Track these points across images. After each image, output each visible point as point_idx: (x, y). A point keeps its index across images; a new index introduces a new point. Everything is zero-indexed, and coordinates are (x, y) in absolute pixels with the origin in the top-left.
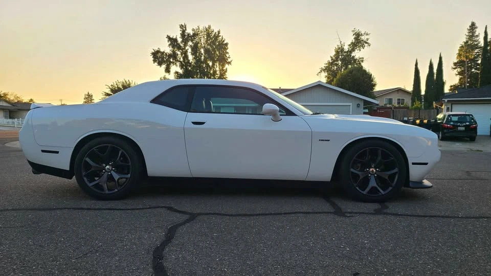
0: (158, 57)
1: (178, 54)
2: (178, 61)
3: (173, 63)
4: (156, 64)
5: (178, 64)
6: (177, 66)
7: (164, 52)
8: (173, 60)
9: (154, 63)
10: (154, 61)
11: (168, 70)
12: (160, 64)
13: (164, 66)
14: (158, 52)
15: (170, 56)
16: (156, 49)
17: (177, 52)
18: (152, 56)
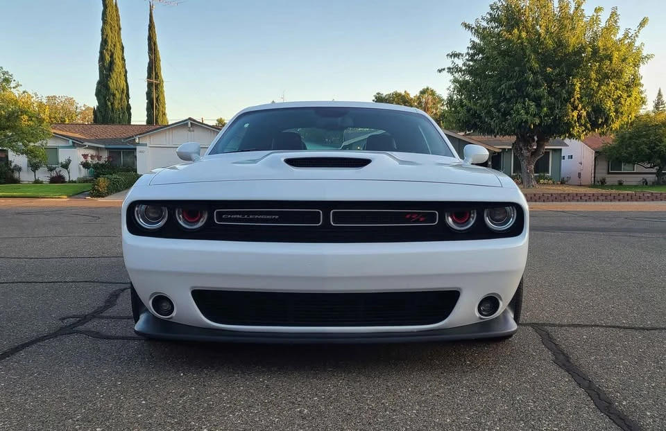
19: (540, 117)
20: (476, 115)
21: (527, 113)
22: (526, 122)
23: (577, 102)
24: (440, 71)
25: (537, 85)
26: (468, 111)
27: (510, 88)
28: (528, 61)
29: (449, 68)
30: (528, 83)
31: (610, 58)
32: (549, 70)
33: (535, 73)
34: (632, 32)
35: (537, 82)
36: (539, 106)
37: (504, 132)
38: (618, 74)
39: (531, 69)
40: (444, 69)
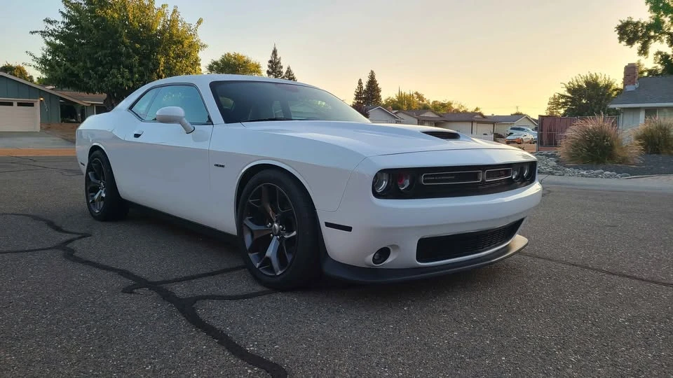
0: (629, 33)
1: (664, 22)
2: (664, 33)
3: (654, 37)
4: (624, 43)
5: (665, 38)
6: (662, 41)
7: (638, 23)
8: (655, 32)
9: (620, 42)
10: (621, 39)
11: (644, 51)
12: (630, 42)
13: (637, 45)
14: (627, 24)
15: (649, 27)
16: (625, 19)
17: (663, 18)
18: (617, 32)
19: (133, 81)
20: (72, 74)
21: (123, 77)
22: (122, 84)
23: (161, 72)
24: (32, 33)
25: (129, 56)
26: (66, 70)
27: (105, 56)
28: (121, 37)
29: (41, 32)
30: (121, 54)
31: (181, 43)
32: (138, 46)
33: (126, 47)
34: (193, 27)
35: (128, 53)
36: (131, 72)
37: (101, 90)
38: (187, 56)
39: (123, 43)
40: (37, 32)
